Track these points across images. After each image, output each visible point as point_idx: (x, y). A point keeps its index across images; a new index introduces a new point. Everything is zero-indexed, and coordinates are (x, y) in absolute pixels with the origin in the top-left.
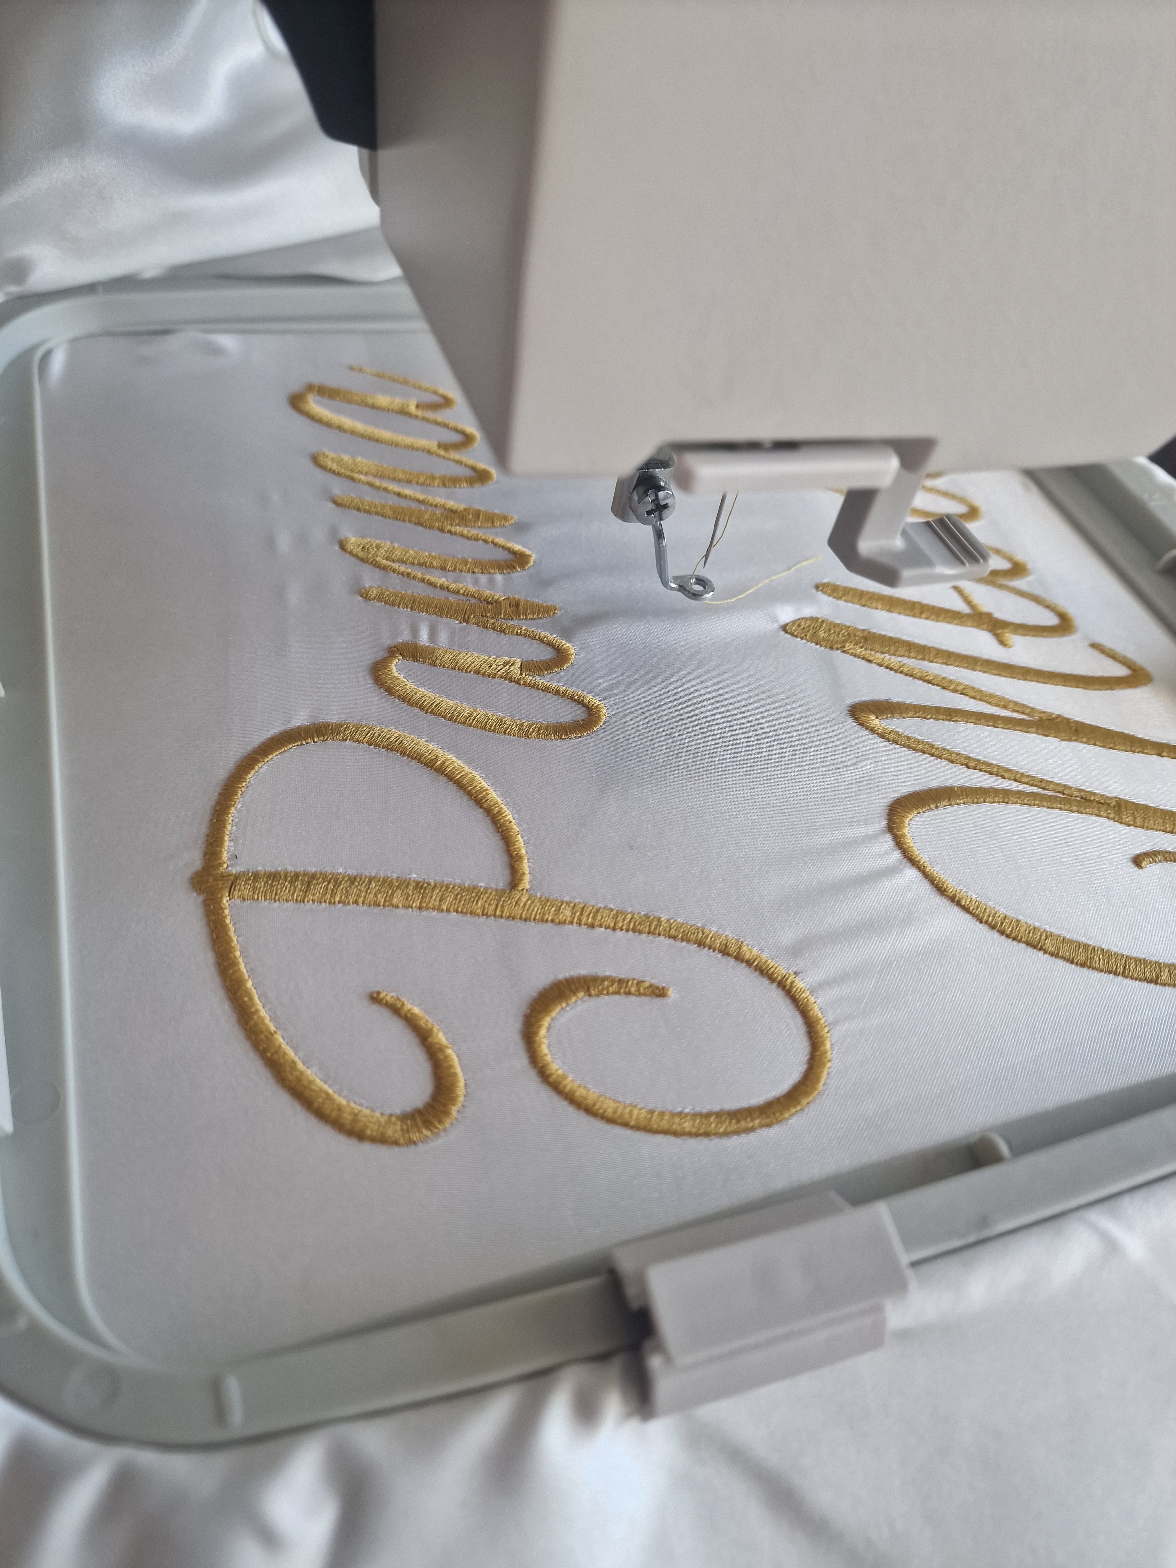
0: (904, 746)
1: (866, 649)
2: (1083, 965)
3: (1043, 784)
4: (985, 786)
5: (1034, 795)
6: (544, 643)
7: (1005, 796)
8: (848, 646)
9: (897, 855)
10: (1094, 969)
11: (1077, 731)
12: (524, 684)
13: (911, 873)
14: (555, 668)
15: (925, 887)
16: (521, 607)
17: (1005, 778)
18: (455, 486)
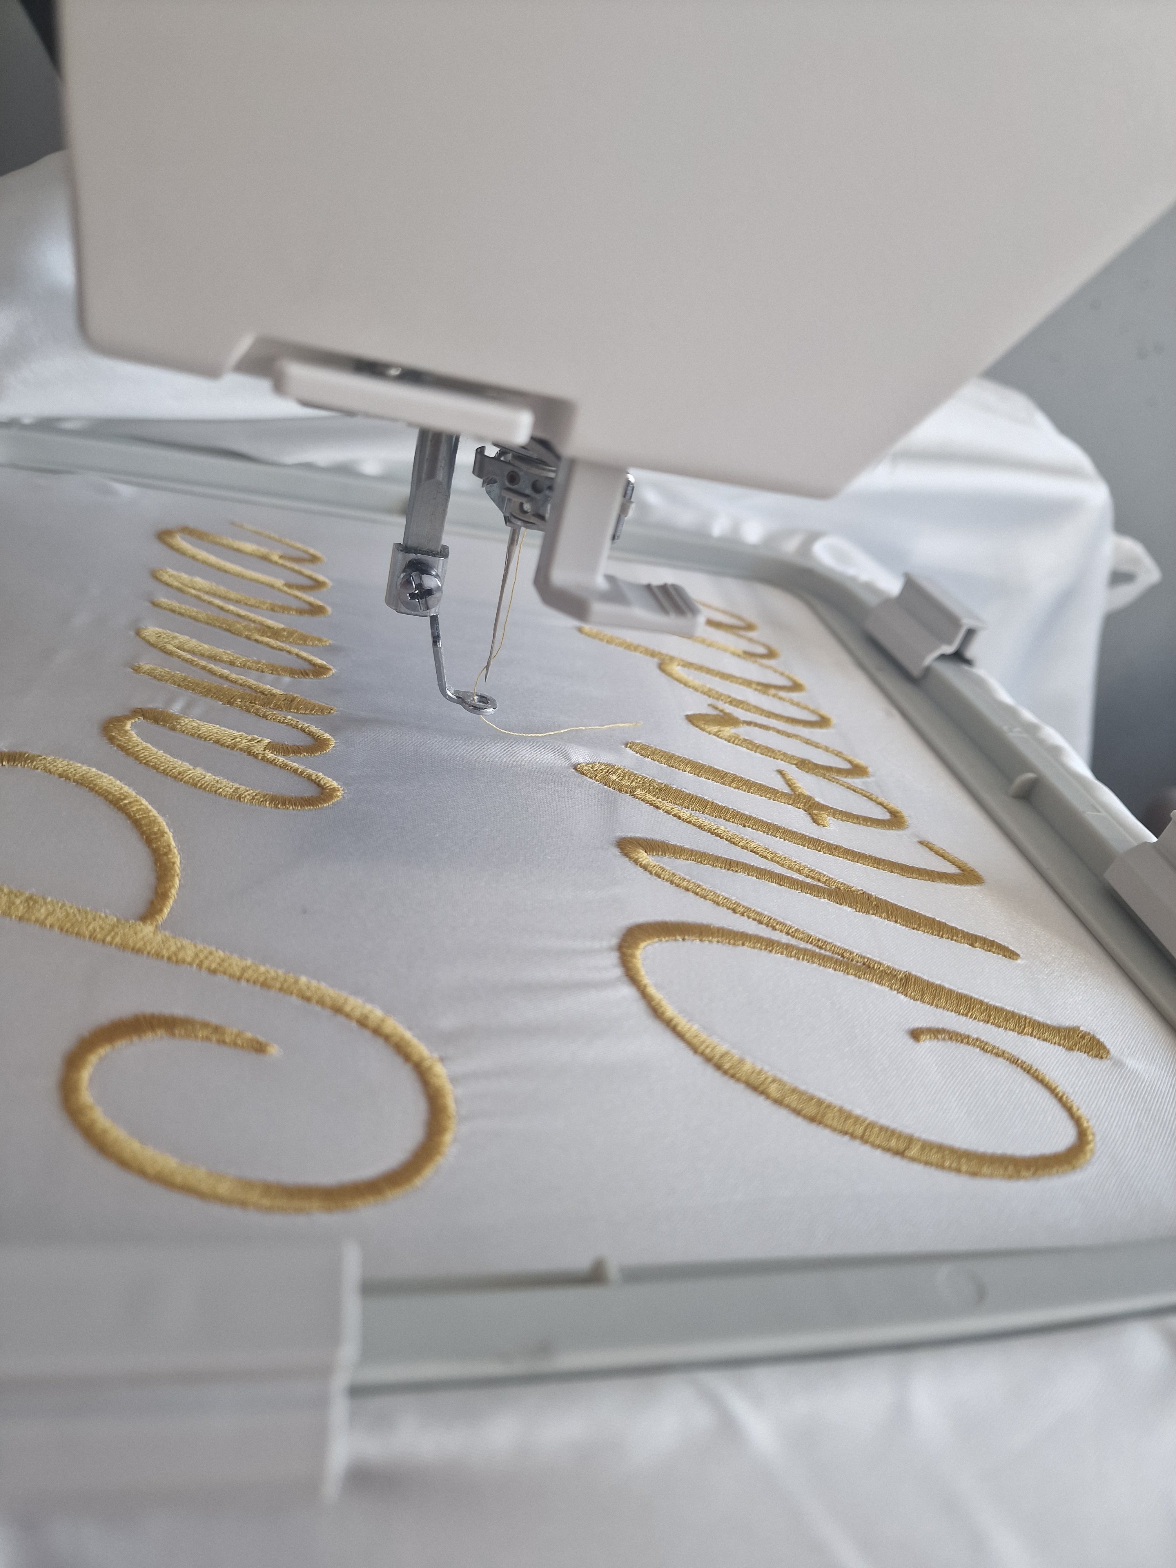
0: (667, 881)
1: (658, 798)
2: (812, 1119)
3: (821, 944)
4: (750, 932)
5: (805, 952)
6: (305, 732)
7: (770, 945)
8: (638, 792)
9: (618, 972)
10: (826, 1126)
11: (877, 906)
12: (262, 759)
13: (627, 991)
14: (304, 752)
15: (638, 1008)
16: (295, 703)
17: (776, 930)
18: (283, 612)
